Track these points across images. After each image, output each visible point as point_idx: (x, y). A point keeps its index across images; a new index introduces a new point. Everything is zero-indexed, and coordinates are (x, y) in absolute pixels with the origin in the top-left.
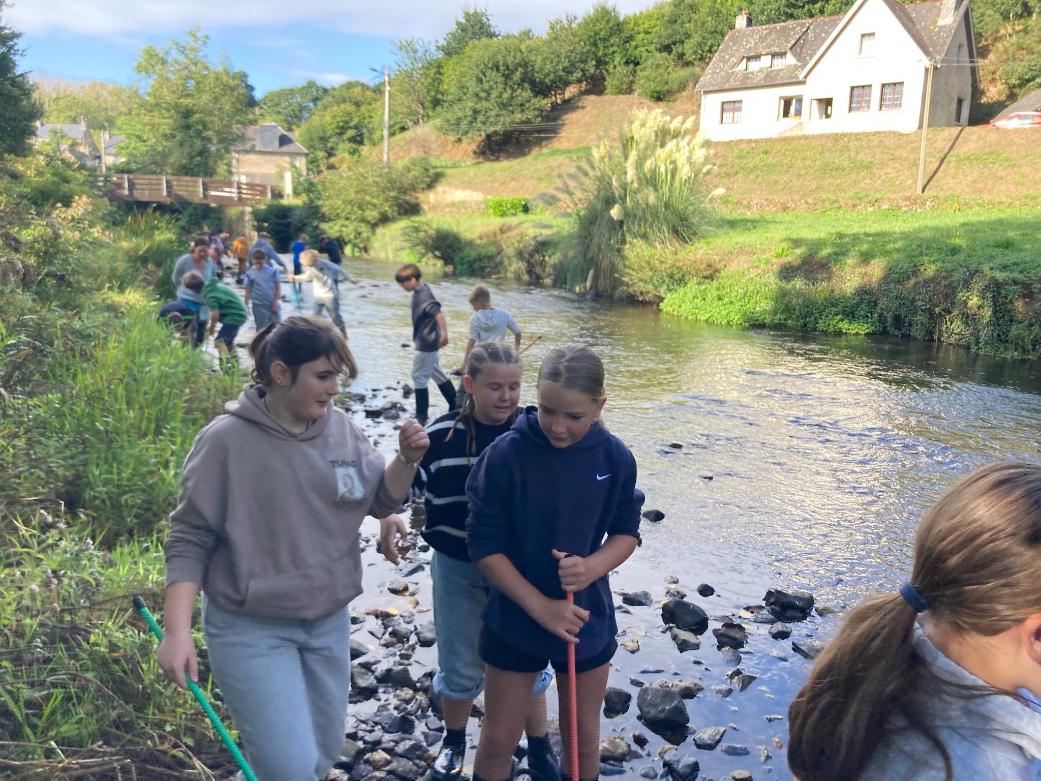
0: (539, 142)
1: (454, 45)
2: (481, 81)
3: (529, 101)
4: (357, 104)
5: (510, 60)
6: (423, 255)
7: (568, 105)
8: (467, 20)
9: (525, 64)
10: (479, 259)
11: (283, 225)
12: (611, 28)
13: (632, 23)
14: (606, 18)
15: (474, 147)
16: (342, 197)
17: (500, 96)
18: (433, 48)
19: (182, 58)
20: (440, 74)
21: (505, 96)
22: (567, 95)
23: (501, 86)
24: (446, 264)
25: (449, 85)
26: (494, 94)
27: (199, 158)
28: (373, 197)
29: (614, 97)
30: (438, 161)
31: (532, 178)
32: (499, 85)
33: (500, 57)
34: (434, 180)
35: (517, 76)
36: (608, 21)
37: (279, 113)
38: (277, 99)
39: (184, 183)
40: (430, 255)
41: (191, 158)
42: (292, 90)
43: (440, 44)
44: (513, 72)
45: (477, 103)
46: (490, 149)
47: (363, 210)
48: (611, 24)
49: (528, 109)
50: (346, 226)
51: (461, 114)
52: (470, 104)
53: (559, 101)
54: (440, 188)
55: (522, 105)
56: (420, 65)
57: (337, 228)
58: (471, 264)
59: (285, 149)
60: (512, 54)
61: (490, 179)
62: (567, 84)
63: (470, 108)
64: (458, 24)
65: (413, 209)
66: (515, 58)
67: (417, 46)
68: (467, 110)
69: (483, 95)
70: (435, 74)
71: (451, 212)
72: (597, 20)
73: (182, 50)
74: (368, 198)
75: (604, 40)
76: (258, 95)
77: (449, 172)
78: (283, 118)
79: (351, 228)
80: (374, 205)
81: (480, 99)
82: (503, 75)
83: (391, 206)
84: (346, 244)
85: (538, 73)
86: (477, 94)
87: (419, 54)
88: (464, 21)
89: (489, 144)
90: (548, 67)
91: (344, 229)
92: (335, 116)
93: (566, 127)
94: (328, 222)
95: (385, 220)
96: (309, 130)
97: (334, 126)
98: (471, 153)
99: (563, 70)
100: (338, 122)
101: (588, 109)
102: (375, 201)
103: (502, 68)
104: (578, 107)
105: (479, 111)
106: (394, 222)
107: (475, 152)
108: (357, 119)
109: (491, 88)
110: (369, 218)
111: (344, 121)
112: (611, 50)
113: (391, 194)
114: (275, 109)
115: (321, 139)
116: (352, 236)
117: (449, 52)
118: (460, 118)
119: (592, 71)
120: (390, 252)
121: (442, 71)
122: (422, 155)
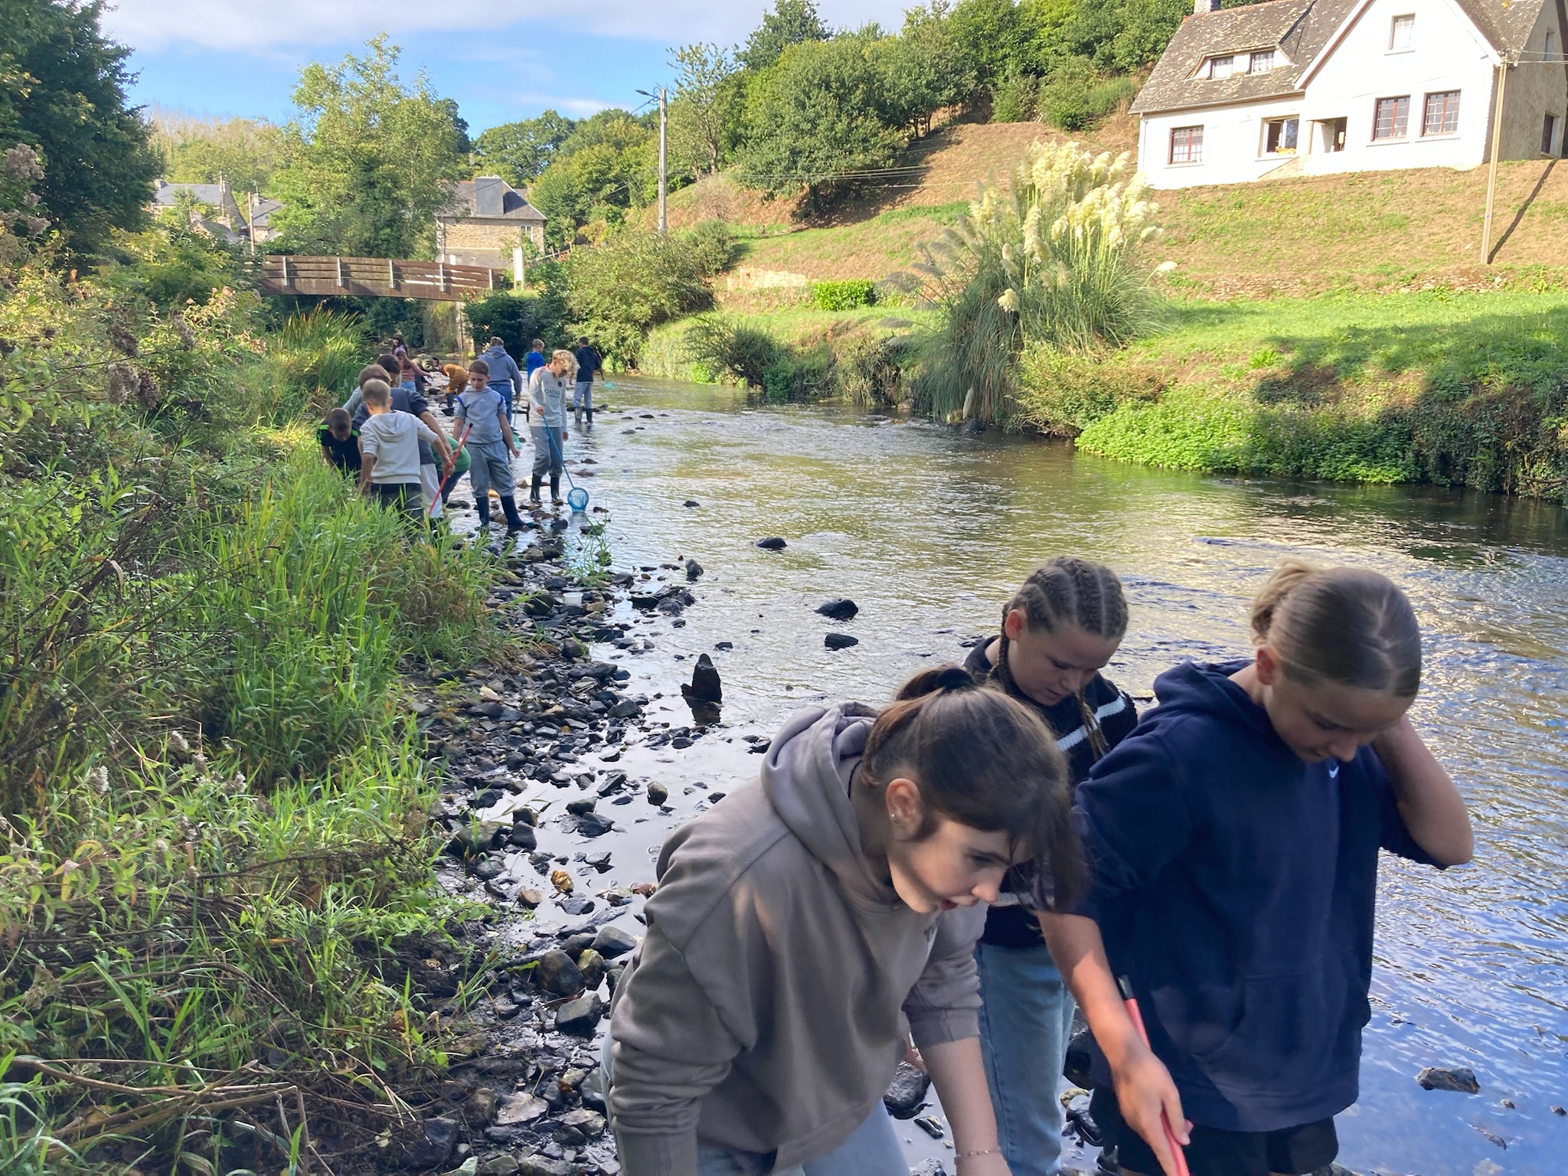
0: (890, 197)
1: (762, 51)
2: (804, 107)
3: (875, 135)
4: (619, 145)
5: (846, 72)
6: (718, 371)
7: (936, 140)
8: (781, 13)
9: (869, 78)
10: (801, 375)
11: (511, 327)
12: (1001, 20)
13: (1033, 12)
14: (993, 4)
15: (792, 206)
16: (597, 285)
17: (832, 128)
18: (730, 59)
19: (360, 81)
20: (742, 96)
21: (839, 127)
22: (934, 123)
23: (832, 113)
24: (751, 384)
25: (756, 113)
26: (823, 124)
27: (388, 230)
28: (643, 284)
29: (1006, 125)
30: (739, 228)
31: (879, 251)
32: (830, 111)
33: (831, 68)
34: (733, 257)
35: (857, 96)
36: (996, 9)
37: (504, 160)
38: (501, 140)
39: (367, 268)
40: (728, 370)
41: (377, 230)
42: (522, 126)
43: (740, 51)
44: (851, 90)
45: (797, 139)
46: (817, 208)
47: (629, 305)
48: (1000, 13)
49: (874, 146)
50: (603, 329)
51: (772, 157)
52: (786, 141)
53: (921, 133)
54: (742, 270)
55: (865, 140)
56: (712, 83)
58: (788, 382)
59: (511, 215)
60: (850, 63)
61: (818, 253)
62: (934, 107)
63: (787, 147)
64: (768, 18)
65: (703, 302)
66: (854, 69)
67: (706, 55)
68: (782, 150)
69: (807, 126)
70: (734, 96)
71: (758, 304)
72: (980, 8)
73: (361, 69)
74: (635, 286)
75: (990, 37)
76: (473, 134)
77: (756, 244)
78: (509, 168)
79: (611, 330)
80: (645, 297)
81: (802, 132)
82: (837, 96)
83: (670, 297)
84: (604, 355)
85: (889, 91)
86: (797, 126)
87: (710, 67)
88: (776, 15)
89: (815, 201)
90: (905, 81)
91: (600, 332)
92: (586, 164)
93: (932, 173)
94: (577, 323)
95: (660, 318)
96: (547, 185)
97: (584, 178)
98: (788, 216)
99: (928, 86)
100: (591, 173)
101: (965, 144)
102: (645, 290)
103: (834, 85)
104: (950, 143)
105: (800, 152)
106: (675, 321)
107: (794, 214)
108: (618, 168)
109: (818, 116)
110: (637, 316)
111: (599, 171)
112: (1001, 53)
113: (670, 280)
114: (498, 155)
115: (566, 198)
116: (612, 344)
117: (754, 62)
118: (772, 163)
119: (971, 86)
120: (668, 366)
121: (744, 91)
122: (715, 219)
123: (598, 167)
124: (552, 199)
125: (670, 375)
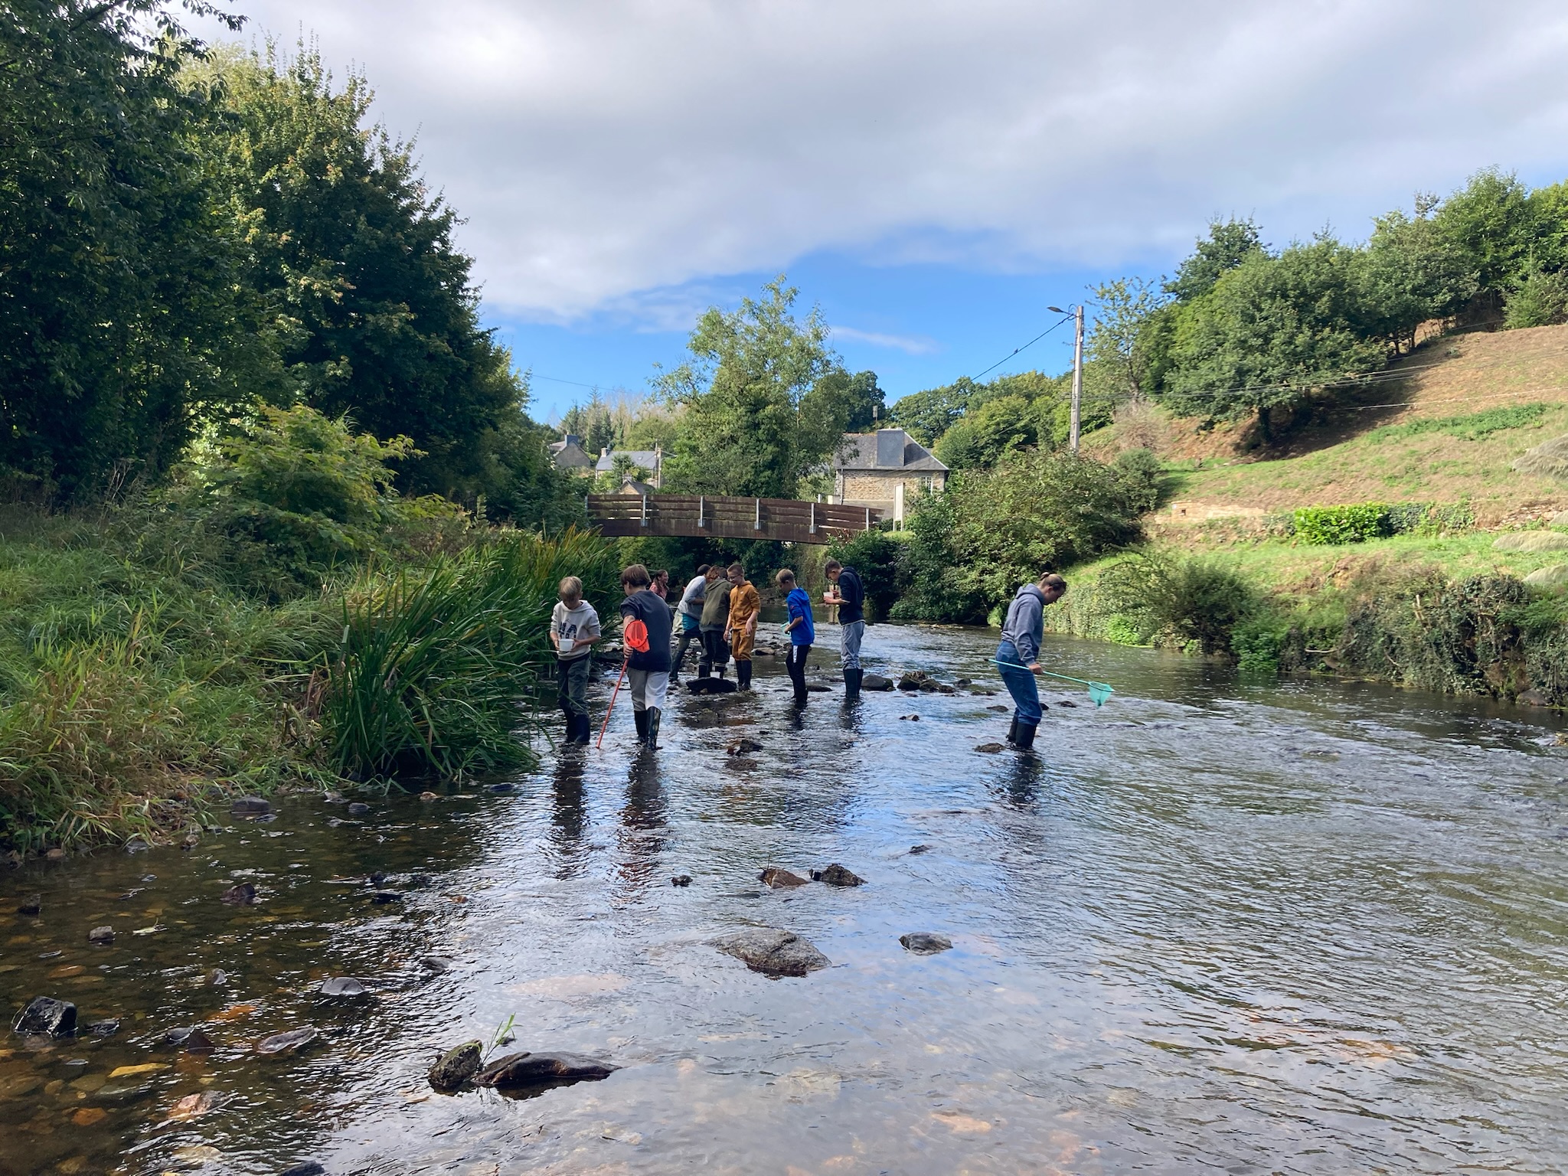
0: (1367, 422)
1: (1194, 279)
2: (1253, 320)
3: (1345, 348)
5: (1308, 278)
6: (1155, 627)
7: (1424, 352)
8: (1217, 239)
9: (1336, 284)
10: (1299, 638)
11: (882, 572)
12: (1509, 212)
13: (1552, 201)
14: (1497, 197)
15: (1235, 437)
16: (984, 517)
17: (1290, 342)
18: (1157, 291)
20: (1170, 330)
21: (1300, 339)
22: (1420, 337)
23: (1291, 324)
24: (1208, 649)
25: (1186, 346)
26: (1278, 338)
28: (1046, 516)
29: (1529, 330)
30: (1172, 461)
32: (1287, 322)
33: (1287, 274)
34: (1165, 492)
35: (1323, 305)
36: (1503, 200)
38: (912, 409)
39: (732, 507)
40: (1169, 628)
42: (936, 392)
43: (1168, 282)
44: (1315, 298)
45: (1244, 357)
46: (1269, 437)
47: (1026, 543)
48: (1508, 205)
49: (1346, 360)
50: (992, 572)
51: (1213, 377)
52: (1230, 359)
53: (1402, 350)
54: (1175, 506)
55: (1334, 354)
56: (1134, 319)
57: (973, 575)
58: (1276, 651)
59: (912, 466)
60: (1313, 267)
61: (1281, 482)
62: (1421, 316)
63: (1232, 365)
64: (1201, 246)
65: (1127, 537)
66: (1318, 274)
67: (1130, 290)
68: (1226, 368)
69: (1257, 342)
70: (1161, 330)
71: (1207, 540)
72: (1479, 202)
73: (755, 312)
74: (1035, 518)
75: (1494, 234)
77: (1192, 477)
79: (1001, 574)
80: (1048, 532)
81: (1251, 350)
82: (1295, 306)
83: (1080, 533)
84: (991, 607)
85: (1364, 296)
86: (1245, 342)
87: (1133, 302)
88: (1212, 241)
89: (1267, 428)
90: (1383, 287)
91: (987, 577)
92: (993, 415)
93: (1424, 392)
94: (957, 565)
95: (1067, 558)
96: (953, 439)
97: (991, 430)
98: (1230, 449)
99: (1414, 291)
100: (998, 424)
101: (1470, 356)
102: (1048, 523)
103: (1292, 293)
104: (1448, 355)
105: (1249, 370)
106: (1087, 563)
107: (1237, 447)
108: (1028, 418)
109: (1272, 329)
110: (1037, 556)
111: (1004, 422)
112: (1511, 250)
113: (1082, 509)
114: (912, 421)
115: (970, 450)
116: (1001, 591)
117: (1185, 293)
118: (1212, 385)
119: (1473, 290)
120: (1076, 620)
121: (1173, 325)
122: (1141, 450)
123: (1005, 418)
124: (956, 451)
125: (1078, 632)
